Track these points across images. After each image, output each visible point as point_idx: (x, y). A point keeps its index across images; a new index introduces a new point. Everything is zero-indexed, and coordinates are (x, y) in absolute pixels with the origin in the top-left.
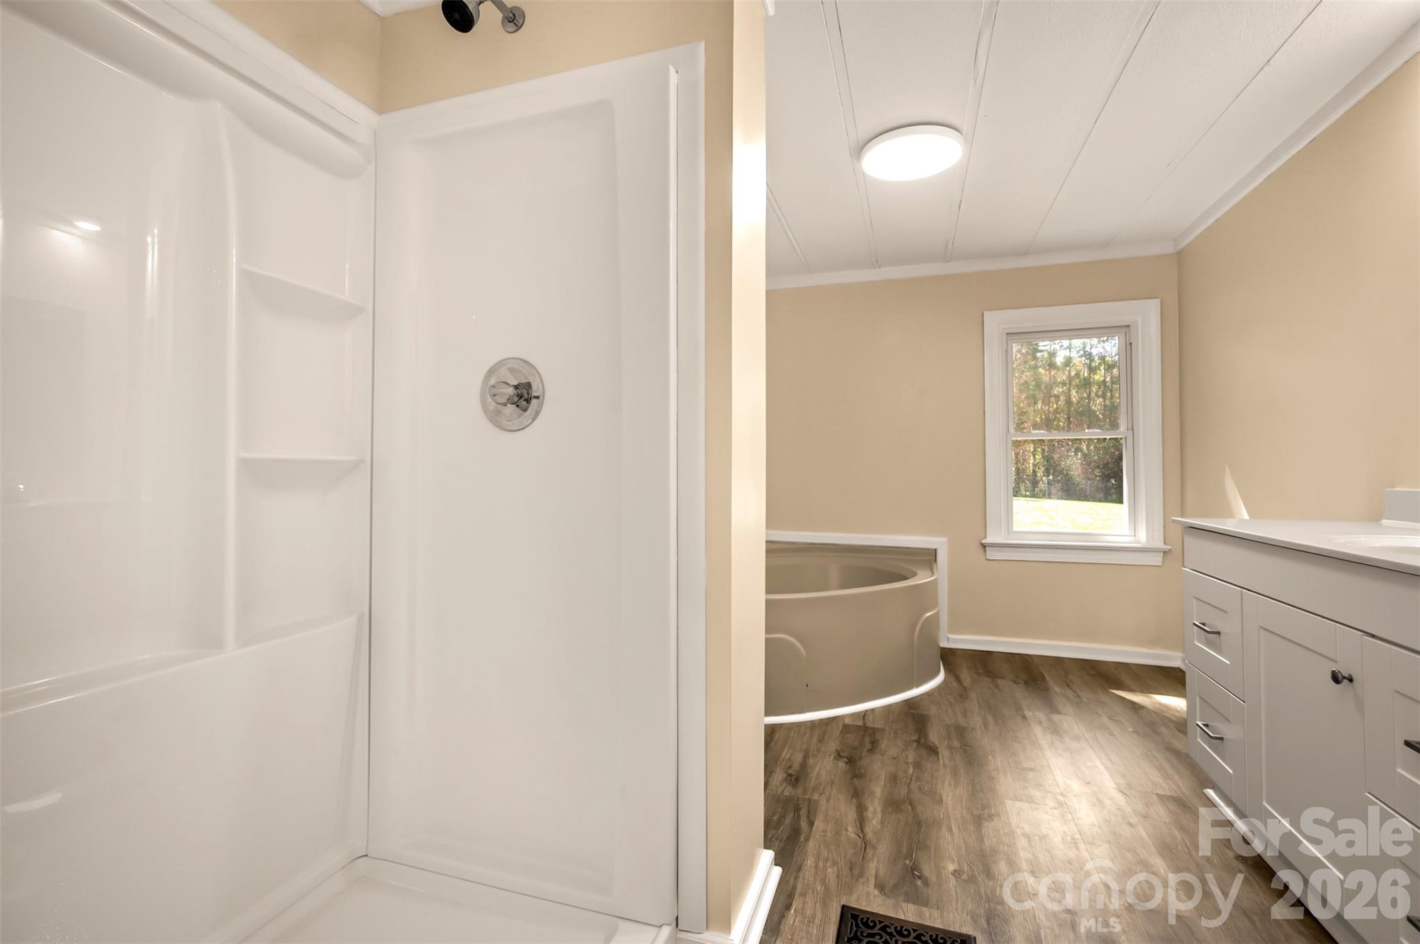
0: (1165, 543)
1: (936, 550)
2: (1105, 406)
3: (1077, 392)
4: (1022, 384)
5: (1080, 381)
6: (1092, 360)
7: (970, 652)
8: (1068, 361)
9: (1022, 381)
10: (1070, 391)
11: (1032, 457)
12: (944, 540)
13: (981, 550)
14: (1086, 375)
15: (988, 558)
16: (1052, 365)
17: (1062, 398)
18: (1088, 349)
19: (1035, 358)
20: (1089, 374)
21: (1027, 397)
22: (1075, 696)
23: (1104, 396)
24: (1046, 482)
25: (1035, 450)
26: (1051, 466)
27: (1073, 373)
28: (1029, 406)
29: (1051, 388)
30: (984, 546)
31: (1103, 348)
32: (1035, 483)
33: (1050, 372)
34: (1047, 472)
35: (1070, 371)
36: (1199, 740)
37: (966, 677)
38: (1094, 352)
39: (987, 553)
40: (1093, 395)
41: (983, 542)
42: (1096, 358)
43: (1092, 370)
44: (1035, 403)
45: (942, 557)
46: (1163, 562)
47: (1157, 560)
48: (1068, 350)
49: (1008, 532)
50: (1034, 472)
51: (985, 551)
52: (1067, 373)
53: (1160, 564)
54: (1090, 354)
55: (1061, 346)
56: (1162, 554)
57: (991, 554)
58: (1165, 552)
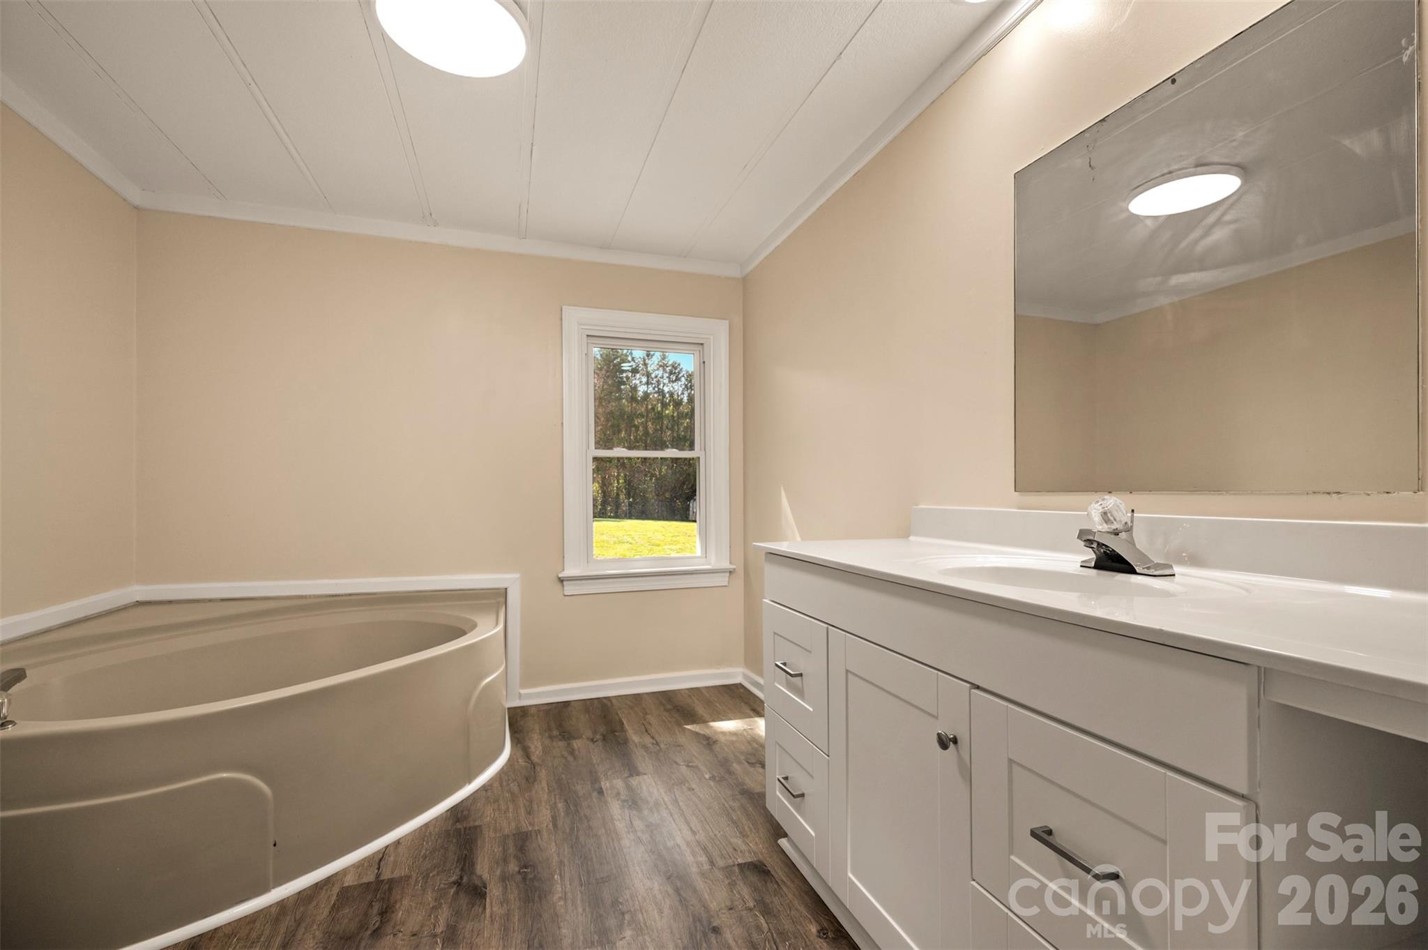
0: (730, 563)
1: (506, 589)
2: (674, 438)
3: (652, 424)
4: (609, 413)
5: (655, 415)
6: (664, 396)
7: (546, 707)
8: (646, 395)
9: (608, 411)
10: (647, 422)
11: (616, 482)
12: (518, 575)
13: (559, 585)
14: (659, 409)
15: (566, 594)
16: (633, 399)
17: (641, 428)
18: (661, 387)
19: (620, 390)
20: (662, 409)
21: (612, 426)
22: (653, 744)
23: (672, 429)
24: (627, 504)
25: (619, 475)
26: (631, 489)
27: (650, 407)
28: (614, 434)
29: (633, 419)
30: (561, 581)
31: (672, 387)
32: (618, 506)
33: (632, 404)
34: (628, 495)
35: (647, 405)
36: (778, 793)
37: (536, 745)
38: (666, 389)
39: (565, 588)
40: (664, 427)
41: (560, 575)
42: (667, 395)
43: (665, 405)
44: (619, 431)
45: (514, 598)
46: (729, 582)
47: (722, 580)
48: (646, 386)
49: (588, 562)
50: (618, 494)
51: (563, 585)
52: (645, 406)
53: (726, 584)
54: (663, 391)
55: (641, 382)
56: (728, 574)
57: (570, 589)
58: (730, 572)
